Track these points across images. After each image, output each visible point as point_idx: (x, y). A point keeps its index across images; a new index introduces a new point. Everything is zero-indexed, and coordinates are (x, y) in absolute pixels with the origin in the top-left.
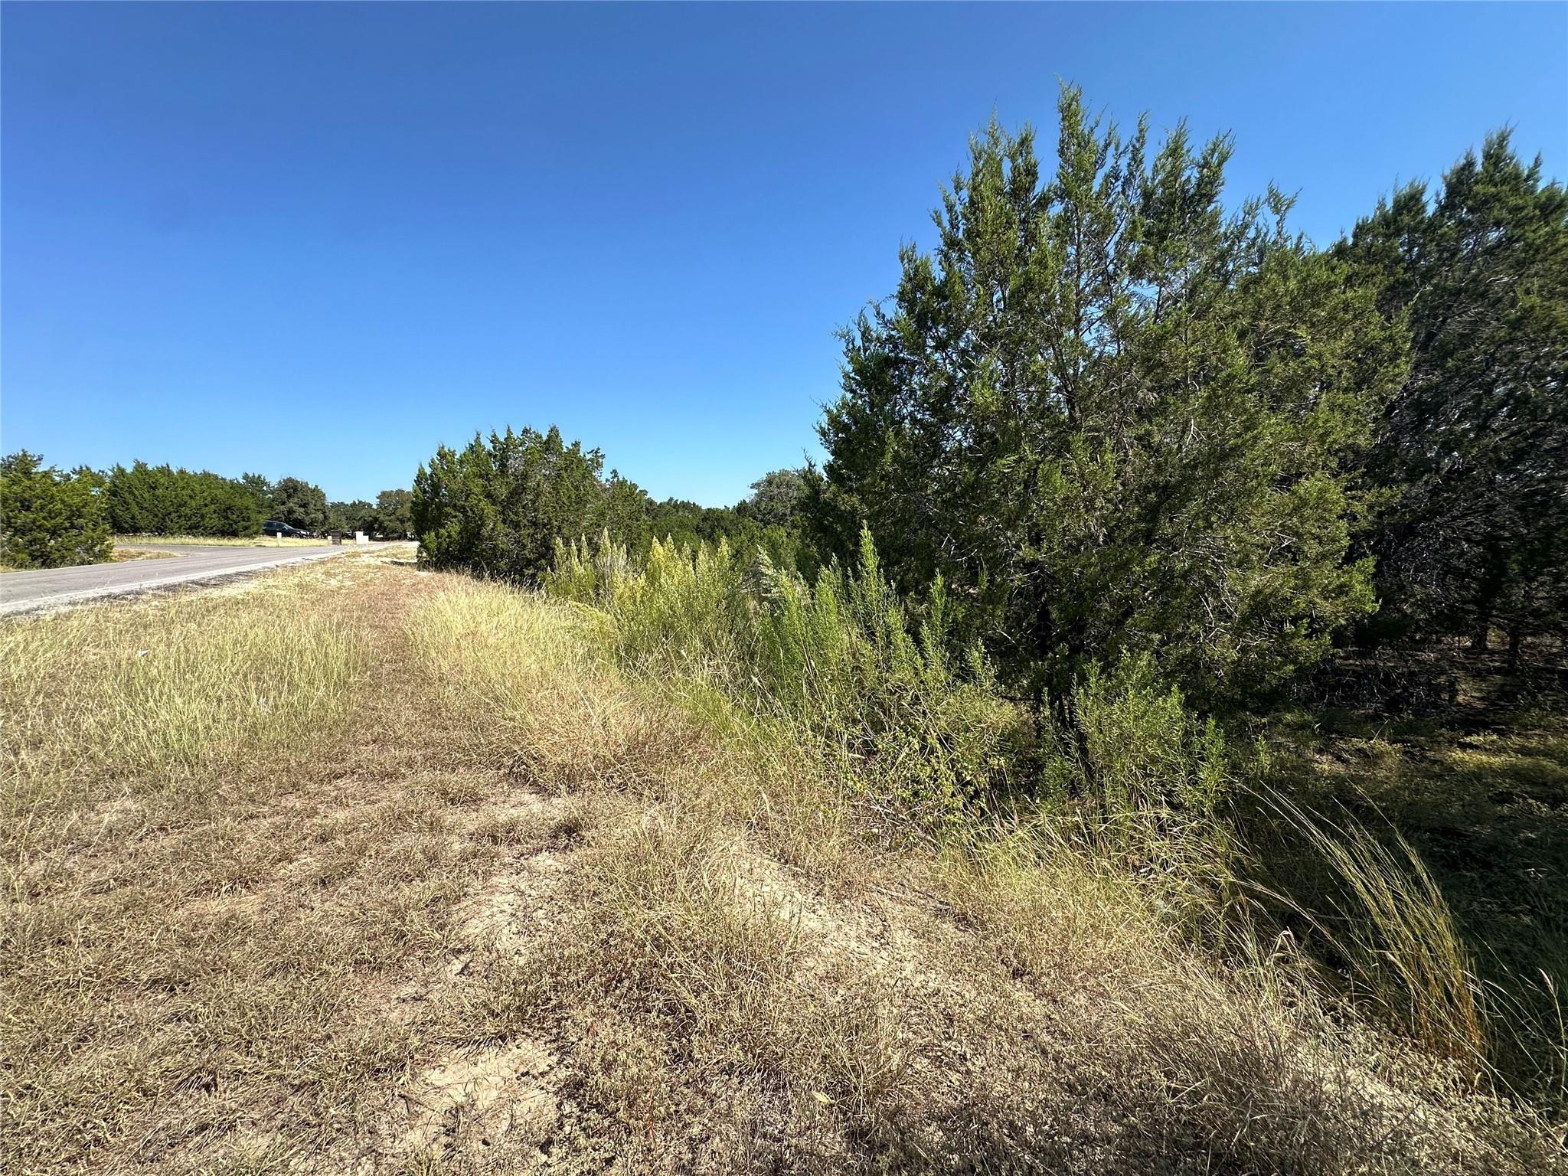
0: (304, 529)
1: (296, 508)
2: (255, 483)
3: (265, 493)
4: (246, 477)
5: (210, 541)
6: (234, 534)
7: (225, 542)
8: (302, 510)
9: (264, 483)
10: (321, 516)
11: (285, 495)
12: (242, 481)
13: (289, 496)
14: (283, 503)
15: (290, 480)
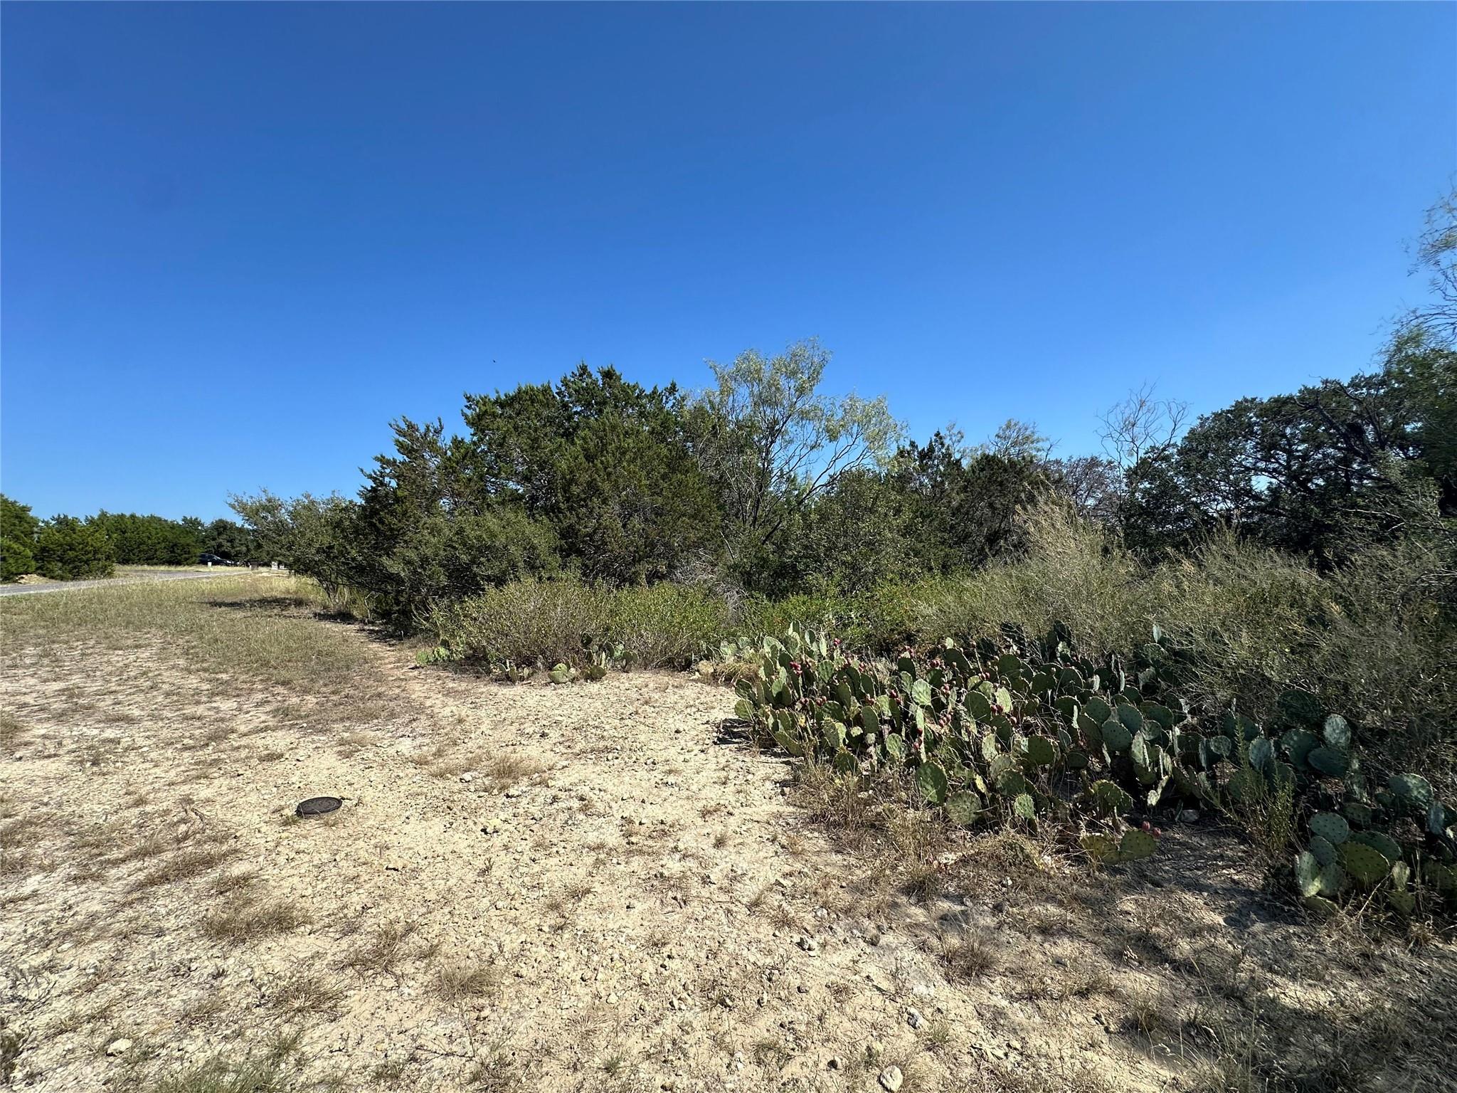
0: (230, 560)
1: (225, 543)
2: (193, 524)
3: (201, 531)
4: (185, 519)
5: (162, 568)
6: (179, 563)
7: (172, 568)
8: (229, 544)
9: (199, 524)
10: (244, 549)
11: (216, 533)
12: (181, 523)
13: (219, 534)
14: (214, 539)
15: (221, 521)
